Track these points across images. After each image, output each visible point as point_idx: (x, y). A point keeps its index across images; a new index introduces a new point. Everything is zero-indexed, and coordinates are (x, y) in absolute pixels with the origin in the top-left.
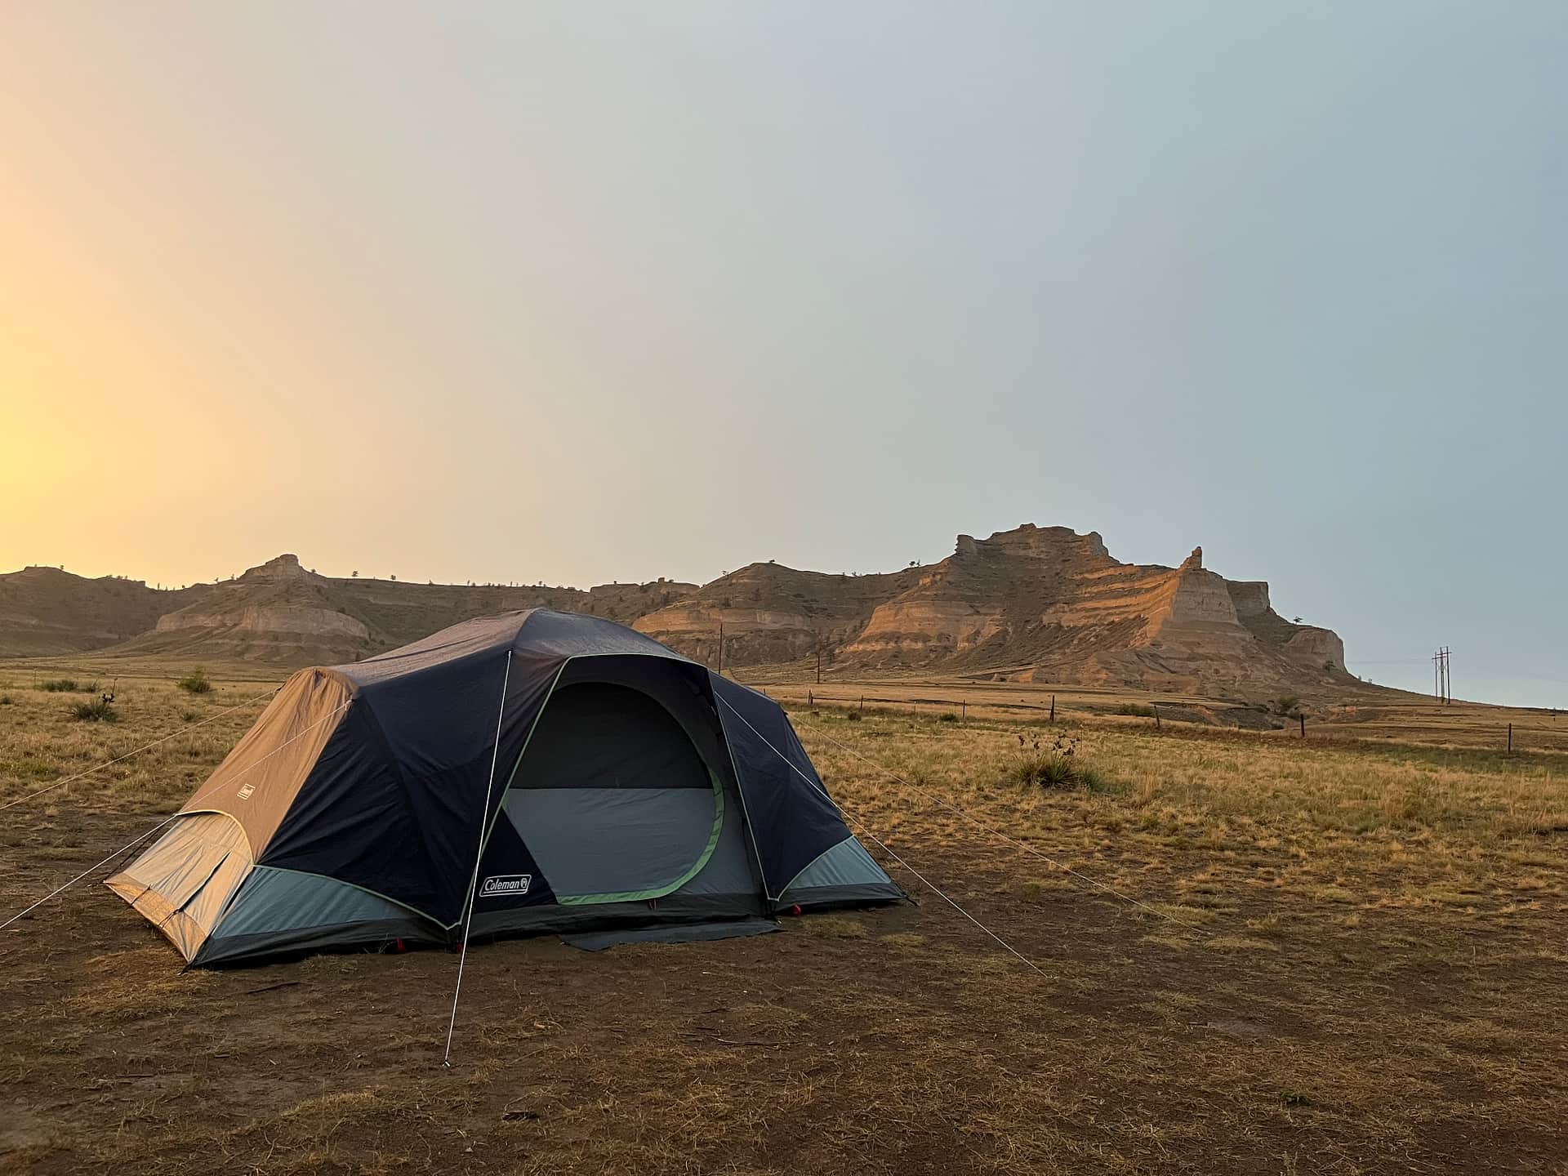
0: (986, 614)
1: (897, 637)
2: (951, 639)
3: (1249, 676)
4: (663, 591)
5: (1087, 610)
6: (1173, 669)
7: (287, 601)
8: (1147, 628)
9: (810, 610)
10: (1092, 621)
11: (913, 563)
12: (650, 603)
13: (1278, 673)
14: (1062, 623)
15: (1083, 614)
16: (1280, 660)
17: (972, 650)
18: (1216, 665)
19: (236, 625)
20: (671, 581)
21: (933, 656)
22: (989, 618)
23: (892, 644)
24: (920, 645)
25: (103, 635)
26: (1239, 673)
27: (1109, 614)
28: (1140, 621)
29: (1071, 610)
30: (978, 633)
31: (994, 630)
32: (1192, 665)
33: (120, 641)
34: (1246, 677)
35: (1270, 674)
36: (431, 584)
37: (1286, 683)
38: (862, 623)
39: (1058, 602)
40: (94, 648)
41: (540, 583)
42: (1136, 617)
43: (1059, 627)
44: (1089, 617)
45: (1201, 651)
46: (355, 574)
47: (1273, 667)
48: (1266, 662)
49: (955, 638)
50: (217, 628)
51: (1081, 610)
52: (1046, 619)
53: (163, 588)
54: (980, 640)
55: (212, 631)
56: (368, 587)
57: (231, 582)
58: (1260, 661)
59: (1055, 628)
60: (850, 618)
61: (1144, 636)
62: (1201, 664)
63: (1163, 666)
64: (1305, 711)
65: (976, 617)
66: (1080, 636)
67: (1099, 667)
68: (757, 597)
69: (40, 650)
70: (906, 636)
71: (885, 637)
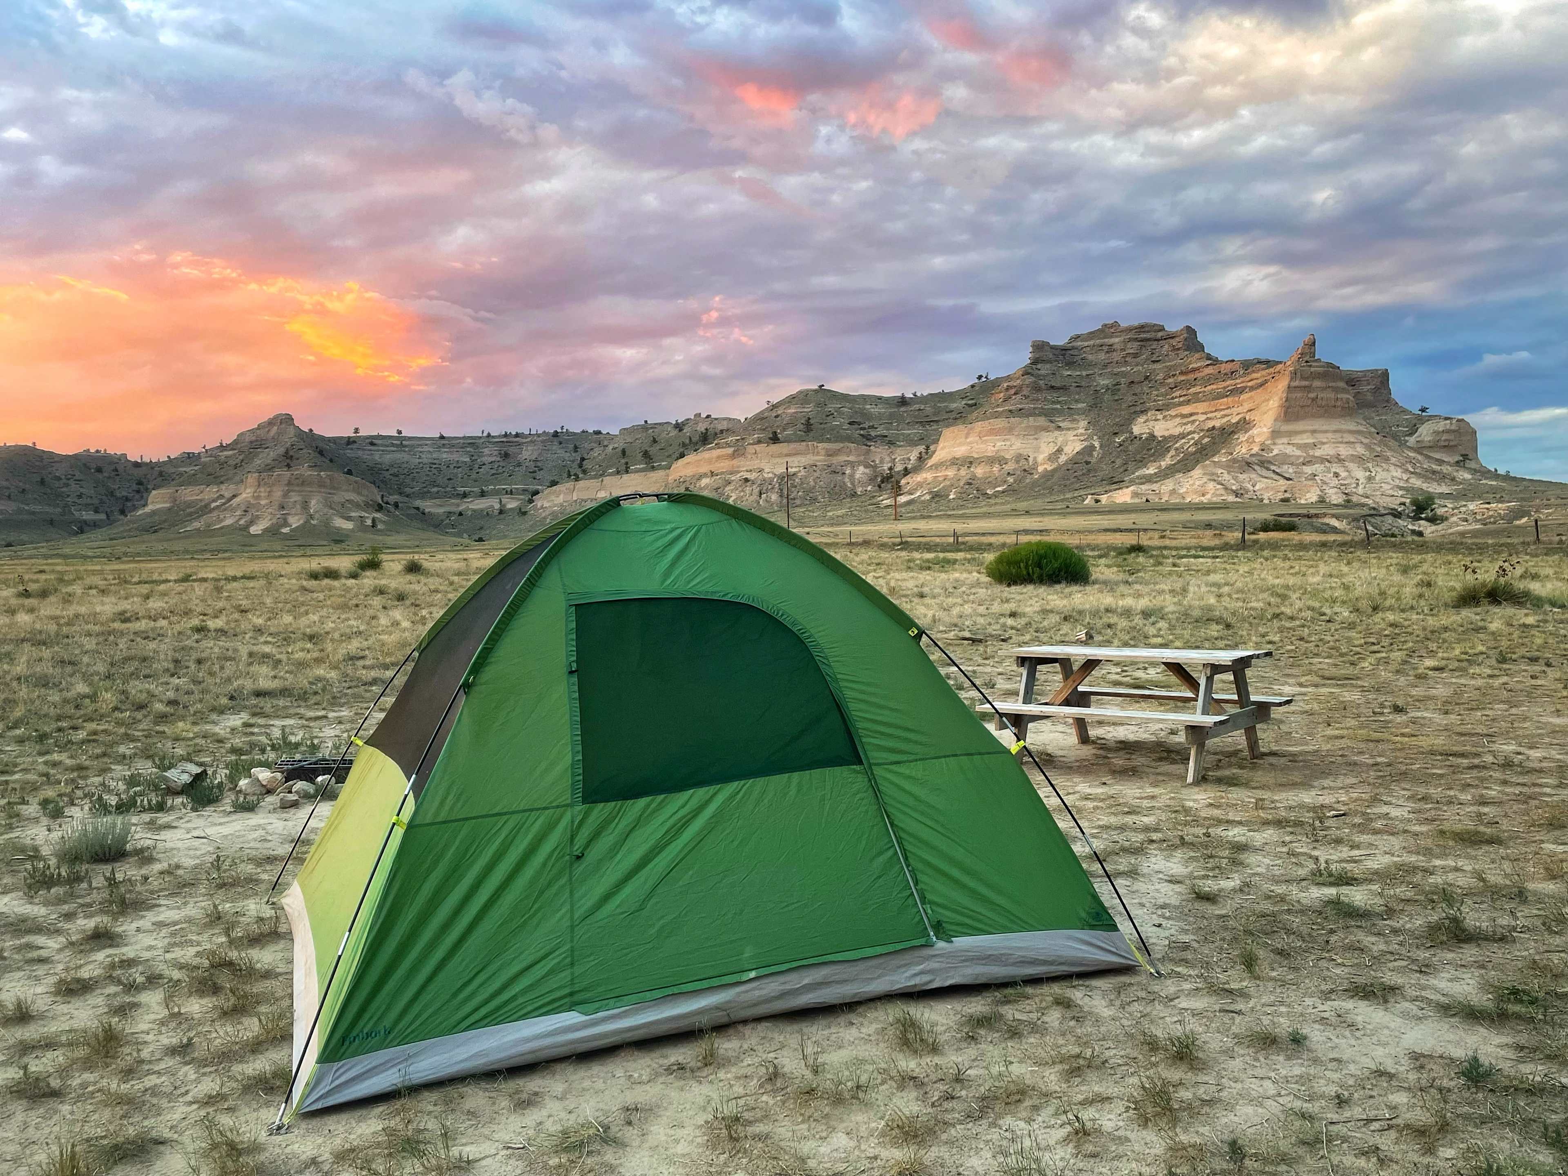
0: (1069, 429)
1: (970, 462)
2: (1031, 459)
3: (1374, 478)
4: (701, 428)
5: (1183, 416)
6: (1287, 476)
7: (288, 466)
8: (1254, 431)
9: (868, 438)
10: (1189, 428)
11: (980, 377)
12: (687, 441)
13: (1406, 471)
14: (1156, 434)
15: (1178, 420)
16: (1408, 457)
17: (1054, 471)
18: (1335, 468)
19: (234, 496)
20: (708, 416)
21: (1011, 480)
22: (1071, 433)
23: (963, 472)
24: (996, 468)
25: (88, 516)
26: (1361, 475)
27: (1208, 419)
28: (1244, 425)
29: (1165, 417)
30: (1060, 451)
31: (1078, 446)
32: (1308, 470)
33: (110, 521)
34: (1370, 479)
35: (1397, 473)
36: (442, 437)
37: (1417, 482)
38: (928, 448)
39: (1149, 409)
40: (82, 532)
41: (562, 428)
42: (1240, 420)
43: (1152, 437)
44: (1185, 424)
45: (1318, 453)
46: (356, 431)
47: (1401, 466)
48: (1393, 460)
49: (1035, 458)
50: (214, 501)
51: (1176, 416)
52: (1137, 430)
53: (146, 460)
54: (1063, 459)
55: (209, 504)
56: (372, 444)
57: (222, 448)
58: (1387, 459)
59: (1147, 439)
60: (913, 443)
61: (1251, 441)
62: (1318, 468)
63: (1277, 474)
64: (1440, 511)
65: (1057, 433)
66: (1177, 445)
67: (1205, 480)
68: (808, 426)
69: (24, 537)
70: (979, 461)
71: (954, 462)
